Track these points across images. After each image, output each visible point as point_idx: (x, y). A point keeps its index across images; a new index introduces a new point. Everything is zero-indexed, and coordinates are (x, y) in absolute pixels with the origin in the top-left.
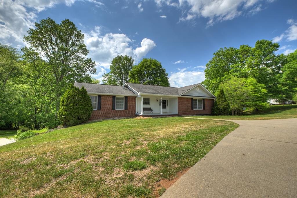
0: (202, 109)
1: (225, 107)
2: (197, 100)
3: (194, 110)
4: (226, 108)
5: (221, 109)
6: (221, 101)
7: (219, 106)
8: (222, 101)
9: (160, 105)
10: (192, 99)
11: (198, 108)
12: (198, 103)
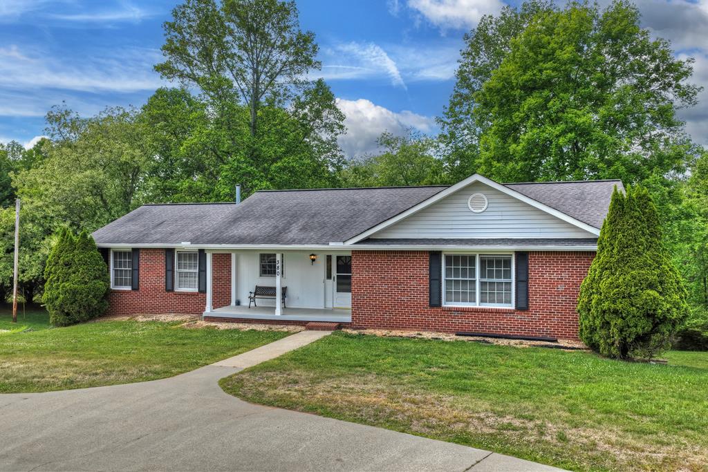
0: (512, 307)
3: (445, 310)
9: (329, 276)
10: (435, 255)
11: (482, 301)
12: (482, 276)
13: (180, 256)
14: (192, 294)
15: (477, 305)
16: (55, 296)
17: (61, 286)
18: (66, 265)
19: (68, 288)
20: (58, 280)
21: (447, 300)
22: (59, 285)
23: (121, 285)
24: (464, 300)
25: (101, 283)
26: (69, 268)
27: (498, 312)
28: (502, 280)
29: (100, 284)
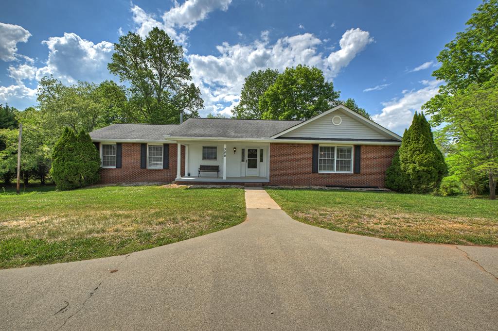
0: (352, 172)
1: (422, 168)
2: (333, 148)
3: (320, 174)
4: (423, 171)
5: (409, 175)
6: (411, 150)
7: (403, 165)
8: (414, 152)
9: (243, 161)
10: (315, 146)
11: (337, 170)
12: (338, 157)
13: (150, 148)
14: (159, 170)
15: (335, 172)
16: (61, 170)
17: (66, 163)
18: (70, 150)
19: (72, 165)
20: (63, 160)
21: (320, 170)
22: (65, 163)
23: (108, 165)
24: (328, 170)
25: (96, 162)
26: (72, 152)
27: (346, 175)
28: (347, 159)
29: (94, 163)
